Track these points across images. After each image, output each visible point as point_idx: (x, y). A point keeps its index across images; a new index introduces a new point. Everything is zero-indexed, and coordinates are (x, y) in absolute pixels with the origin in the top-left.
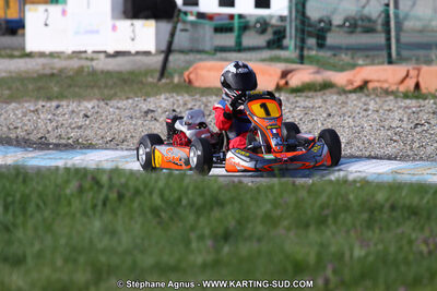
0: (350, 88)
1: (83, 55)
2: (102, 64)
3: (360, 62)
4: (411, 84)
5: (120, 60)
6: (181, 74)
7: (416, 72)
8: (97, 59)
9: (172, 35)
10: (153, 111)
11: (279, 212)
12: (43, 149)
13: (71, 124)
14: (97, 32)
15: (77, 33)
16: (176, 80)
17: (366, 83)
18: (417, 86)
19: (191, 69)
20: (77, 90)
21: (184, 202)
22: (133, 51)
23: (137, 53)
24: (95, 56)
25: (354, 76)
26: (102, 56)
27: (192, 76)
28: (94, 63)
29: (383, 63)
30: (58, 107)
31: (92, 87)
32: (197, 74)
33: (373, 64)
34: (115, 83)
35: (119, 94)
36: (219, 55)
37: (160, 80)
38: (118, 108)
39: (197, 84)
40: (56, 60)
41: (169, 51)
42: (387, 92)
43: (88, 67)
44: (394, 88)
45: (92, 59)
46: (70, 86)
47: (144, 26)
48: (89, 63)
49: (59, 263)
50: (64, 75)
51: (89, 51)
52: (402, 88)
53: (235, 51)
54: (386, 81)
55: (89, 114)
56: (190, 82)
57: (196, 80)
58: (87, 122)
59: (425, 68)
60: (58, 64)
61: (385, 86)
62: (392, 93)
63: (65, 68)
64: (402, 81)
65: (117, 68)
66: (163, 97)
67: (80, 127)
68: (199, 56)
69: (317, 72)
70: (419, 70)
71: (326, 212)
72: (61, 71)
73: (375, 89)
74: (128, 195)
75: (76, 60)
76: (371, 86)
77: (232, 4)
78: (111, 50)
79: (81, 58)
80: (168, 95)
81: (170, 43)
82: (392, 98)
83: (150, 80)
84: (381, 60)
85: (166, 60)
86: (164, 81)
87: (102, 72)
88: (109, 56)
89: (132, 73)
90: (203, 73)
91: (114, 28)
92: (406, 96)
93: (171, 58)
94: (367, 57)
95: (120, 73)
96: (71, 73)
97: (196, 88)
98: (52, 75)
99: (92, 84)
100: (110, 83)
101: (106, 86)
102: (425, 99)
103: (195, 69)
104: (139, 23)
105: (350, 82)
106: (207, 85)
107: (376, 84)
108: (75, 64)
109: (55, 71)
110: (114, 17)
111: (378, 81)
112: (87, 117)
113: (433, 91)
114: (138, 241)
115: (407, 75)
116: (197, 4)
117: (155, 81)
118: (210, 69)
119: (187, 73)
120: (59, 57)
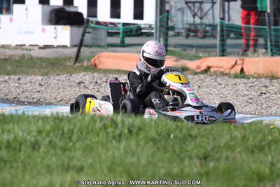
0: (199, 70)
1: (24, 47)
2: (36, 53)
3: (201, 55)
4: (238, 69)
5: (48, 50)
6: (89, 60)
7: (242, 61)
8: (33, 50)
9: (83, 35)
10: (83, 83)
11: (233, 143)
12: (21, 105)
13: (33, 90)
14: (32, 32)
15: (19, 33)
16: (85, 64)
17: (209, 68)
18: (242, 70)
19: (96, 57)
20: (23, 69)
21: (172, 136)
22: (55, 45)
23: (58, 47)
24: (32, 48)
25: (201, 63)
26: (36, 48)
27: (96, 62)
28: (32, 52)
29: (216, 56)
30: (19, 79)
31: (32, 67)
32: (99, 60)
33: (210, 56)
34: (46, 65)
35: (51, 72)
36: (110, 48)
37: (75, 63)
38: (59, 80)
39: (99, 67)
40: (7, 50)
41: (81, 45)
42: (223, 74)
43: (28, 55)
44: (227, 71)
45: (30, 50)
46: (17, 67)
47: (62, 29)
48: (28, 52)
49: (106, 171)
50: (12, 60)
51: (27, 45)
52: (233, 72)
53: (120, 46)
54: (222, 67)
55: (42, 83)
56: (95, 65)
57: (100, 64)
58: (43, 89)
59: (247, 59)
60: (9, 52)
61: (222, 70)
62: (226, 74)
63: (13, 55)
64: (232, 67)
65: (46, 56)
66: (82, 74)
67: (39, 92)
68: (98, 49)
69: (177, 61)
70: (243, 60)
71: (263, 143)
72: (11, 57)
73: (215, 72)
74: (135, 130)
75: (19, 50)
76: (212, 70)
77: (119, 17)
78: (41, 44)
79: (23, 49)
80: (85, 73)
81: (82, 41)
82: (227, 77)
83: (68, 64)
84: (215, 54)
85: (79, 52)
86: (77, 64)
87: (37, 58)
88: (40, 48)
89: (56, 59)
90: (104, 60)
91: (43, 30)
92: (236, 76)
93: (82, 50)
94: (205, 51)
95: (48, 59)
96: (17, 58)
97: (99, 69)
98: (5, 59)
99: (32, 65)
100: (44, 65)
101: (41, 67)
102: (248, 78)
103: (99, 57)
104: (59, 28)
105: (198, 67)
106: (106, 68)
107: (216, 69)
108: (19, 52)
109: (7, 57)
110: (44, 23)
111: (217, 67)
112: (41, 85)
113: (253, 74)
114: (150, 159)
115: (236, 64)
116: (96, 16)
117: (72, 64)
118: (108, 57)
119: (93, 60)
120: (8, 48)
